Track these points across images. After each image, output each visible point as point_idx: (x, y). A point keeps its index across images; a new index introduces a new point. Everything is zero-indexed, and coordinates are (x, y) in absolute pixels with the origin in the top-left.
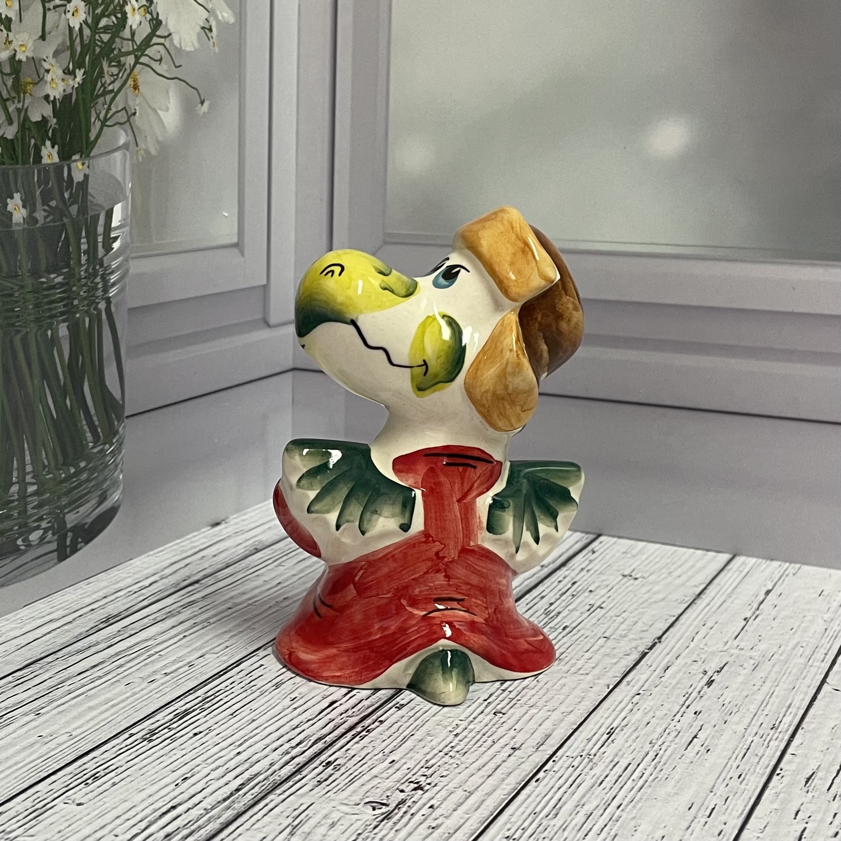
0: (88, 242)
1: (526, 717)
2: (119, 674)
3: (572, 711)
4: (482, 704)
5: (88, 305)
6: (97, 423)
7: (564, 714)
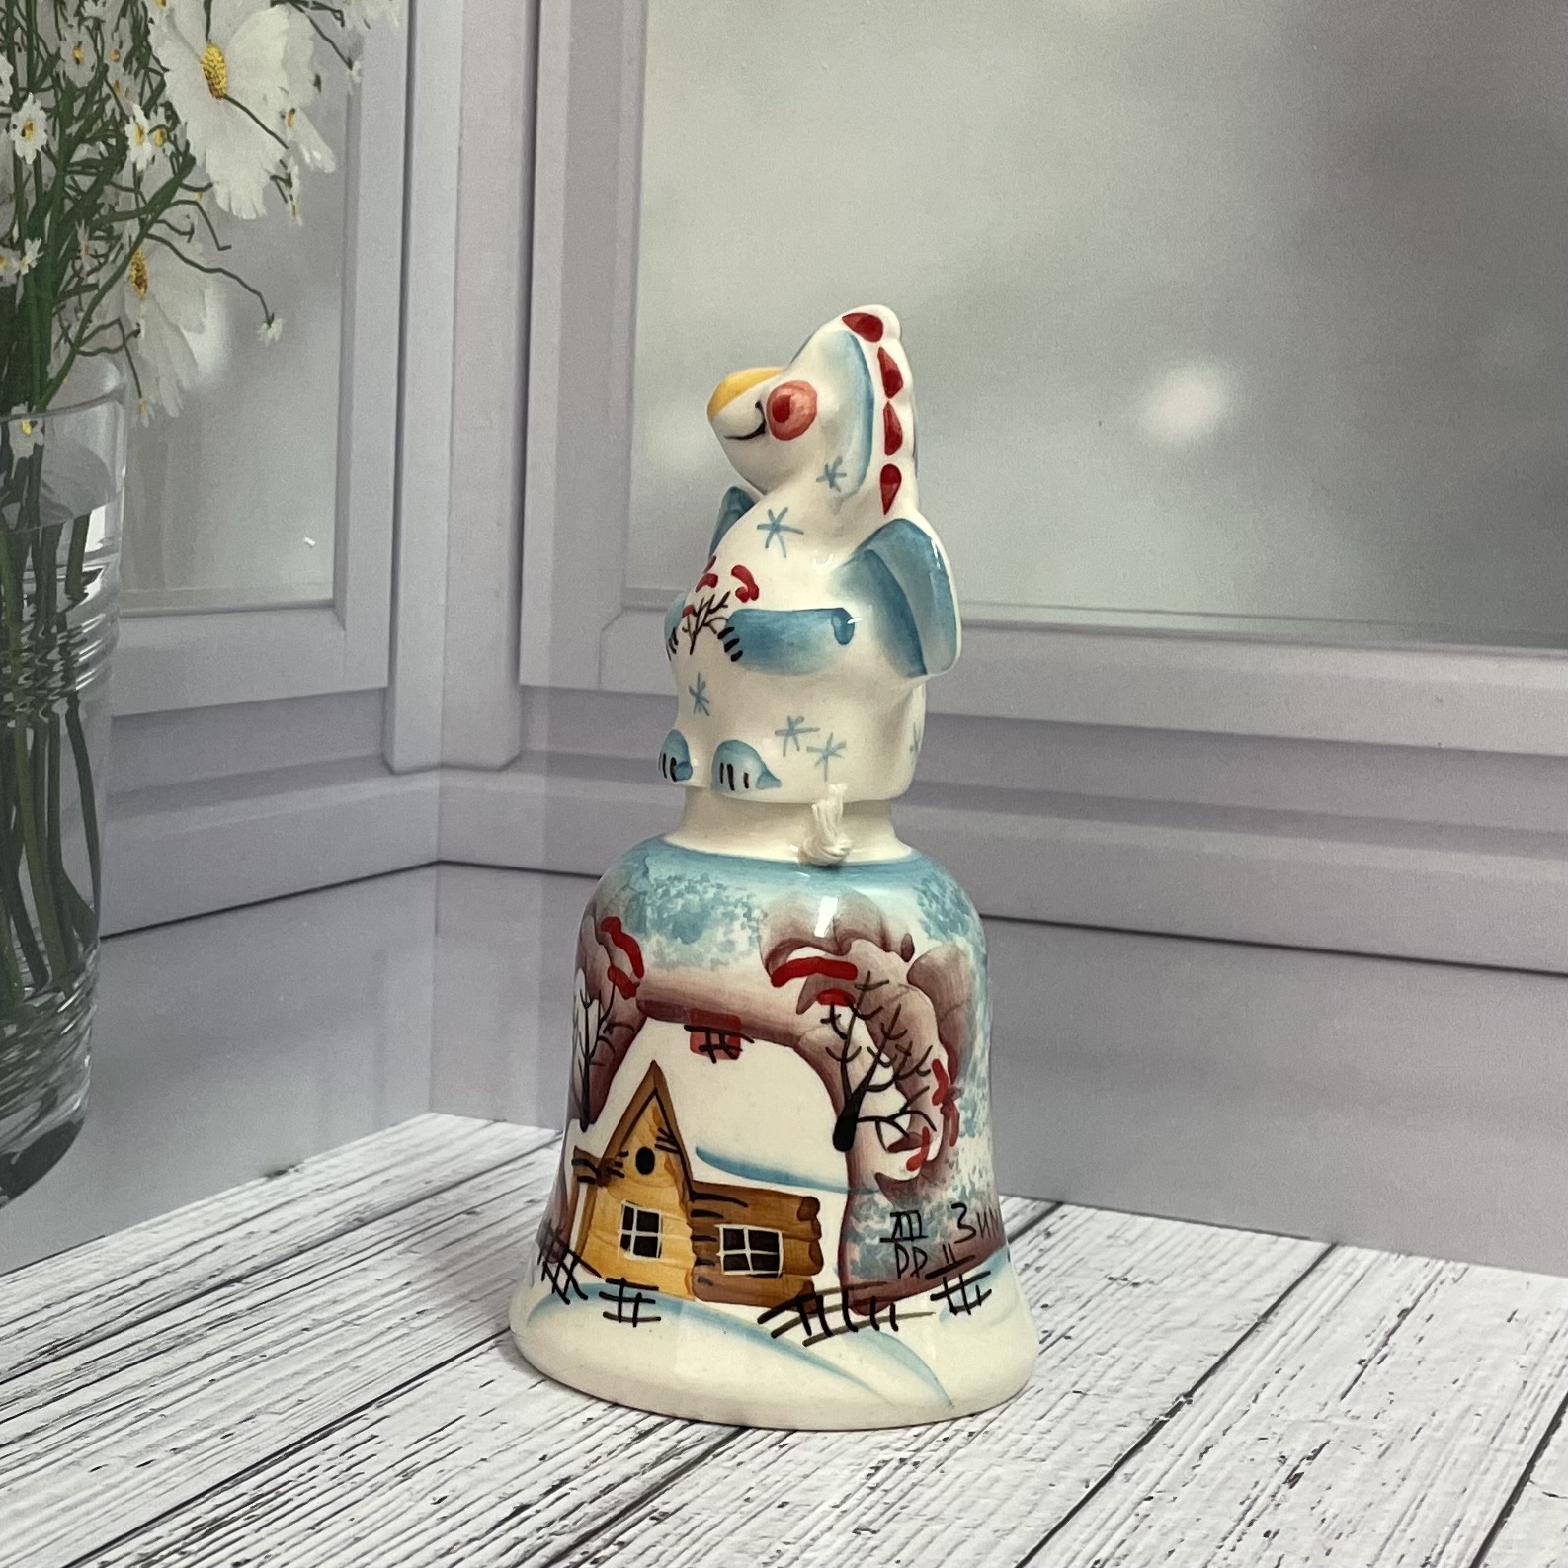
0: (38, 580)
1: (920, 1540)
2: (76, 1451)
3: (1014, 1528)
4: (829, 1513)
5: (32, 705)
6: (42, 946)
7: (998, 1534)
